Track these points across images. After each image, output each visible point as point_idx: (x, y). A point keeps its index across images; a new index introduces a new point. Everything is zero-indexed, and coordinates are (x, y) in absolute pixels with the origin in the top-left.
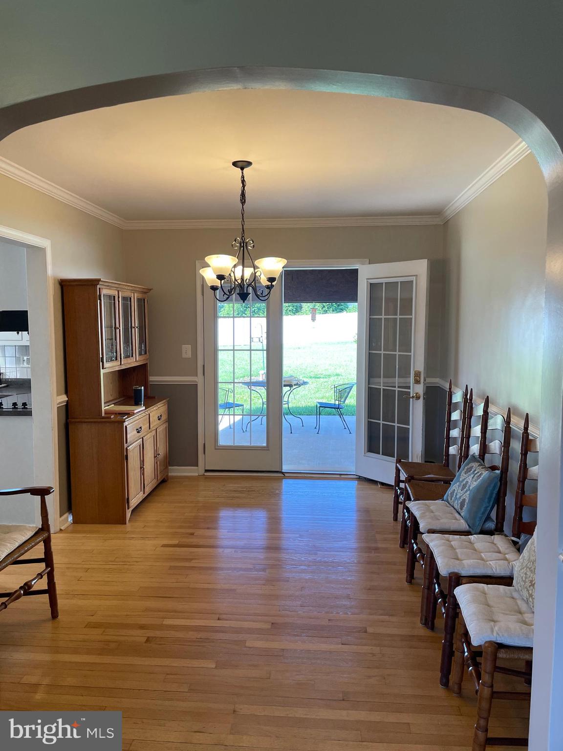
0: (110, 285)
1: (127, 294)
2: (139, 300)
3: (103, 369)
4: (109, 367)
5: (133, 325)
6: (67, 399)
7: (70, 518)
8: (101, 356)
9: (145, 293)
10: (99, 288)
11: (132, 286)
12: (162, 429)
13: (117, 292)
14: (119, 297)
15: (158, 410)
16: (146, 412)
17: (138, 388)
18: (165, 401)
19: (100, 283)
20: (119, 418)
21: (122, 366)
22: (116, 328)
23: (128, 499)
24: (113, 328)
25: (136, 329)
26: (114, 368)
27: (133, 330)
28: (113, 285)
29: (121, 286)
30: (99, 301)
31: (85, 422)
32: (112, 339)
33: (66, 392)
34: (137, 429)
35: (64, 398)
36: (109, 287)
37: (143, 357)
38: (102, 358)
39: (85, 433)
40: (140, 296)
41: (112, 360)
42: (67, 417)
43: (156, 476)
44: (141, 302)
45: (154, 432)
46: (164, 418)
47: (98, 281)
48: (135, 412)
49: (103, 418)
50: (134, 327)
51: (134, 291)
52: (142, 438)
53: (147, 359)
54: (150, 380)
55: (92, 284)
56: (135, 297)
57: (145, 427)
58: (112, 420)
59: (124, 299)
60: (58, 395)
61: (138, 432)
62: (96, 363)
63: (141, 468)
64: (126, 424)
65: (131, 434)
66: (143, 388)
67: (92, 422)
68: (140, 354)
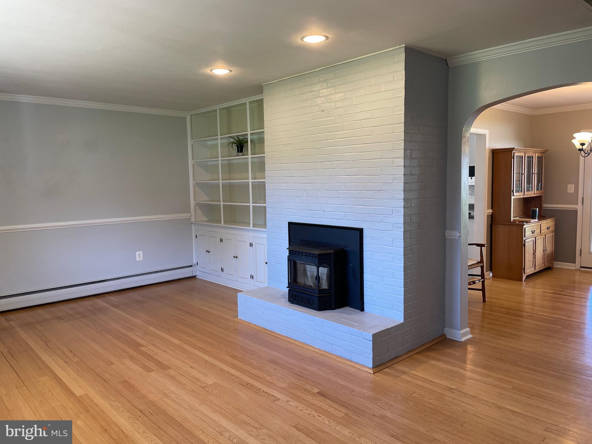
0: (520, 150)
1: (530, 154)
2: (538, 157)
3: (513, 196)
4: (516, 195)
5: (534, 172)
6: (492, 212)
7: (491, 275)
8: (512, 189)
9: (543, 153)
10: (514, 153)
11: (534, 150)
12: (550, 236)
13: (524, 154)
14: (525, 157)
15: (547, 224)
16: (539, 223)
17: (534, 209)
18: (553, 219)
19: (514, 150)
20: (521, 223)
21: (525, 196)
22: (522, 174)
23: (524, 268)
24: (520, 174)
25: (536, 175)
26: (520, 196)
27: (533, 175)
28: (522, 150)
29: (527, 150)
30: (513, 159)
31: (501, 224)
32: (520, 181)
33: (492, 208)
34: (532, 231)
35: (491, 211)
36: (519, 151)
37: (538, 192)
38: (513, 190)
39: (501, 230)
40: (540, 155)
41: (519, 192)
42: (492, 221)
43: (544, 263)
44: (540, 159)
45: (544, 236)
46: (552, 229)
47: (514, 148)
48: (531, 221)
49: (512, 222)
50: (534, 174)
51: (535, 153)
52: (535, 237)
53: (543, 193)
54: (544, 206)
55: (510, 151)
56: (535, 156)
57: (537, 231)
58: (517, 224)
59: (529, 157)
60: (488, 209)
61: (532, 233)
62: (510, 192)
63: (533, 254)
64: (524, 226)
65: (528, 233)
66: (537, 209)
67: (505, 224)
68: (538, 189)
